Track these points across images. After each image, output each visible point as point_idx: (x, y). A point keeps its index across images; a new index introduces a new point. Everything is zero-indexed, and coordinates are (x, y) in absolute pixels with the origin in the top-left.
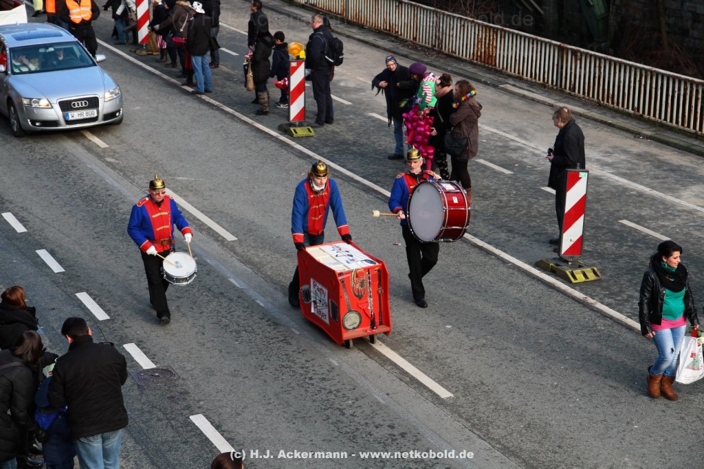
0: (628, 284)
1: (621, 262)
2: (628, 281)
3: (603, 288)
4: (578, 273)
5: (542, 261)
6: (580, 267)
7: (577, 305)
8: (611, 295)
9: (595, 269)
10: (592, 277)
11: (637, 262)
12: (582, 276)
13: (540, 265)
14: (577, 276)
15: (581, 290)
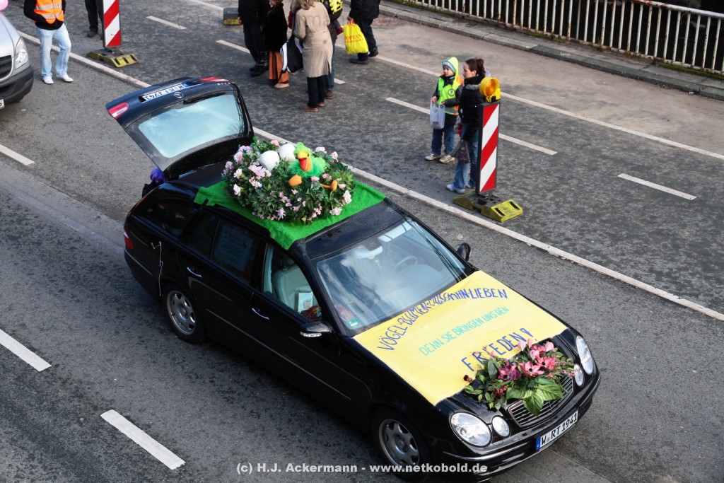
0: (159, 64)
1: (152, 48)
2: (158, 62)
3: (141, 69)
4: (120, 60)
5: (91, 53)
6: (121, 54)
7: (123, 83)
8: (147, 73)
9: (133, 55)
10: (131, 61)
11: (163, 47)
12: (123, 61)
13: (91, 56)
14: (120, 62)
15: (124, 72)
